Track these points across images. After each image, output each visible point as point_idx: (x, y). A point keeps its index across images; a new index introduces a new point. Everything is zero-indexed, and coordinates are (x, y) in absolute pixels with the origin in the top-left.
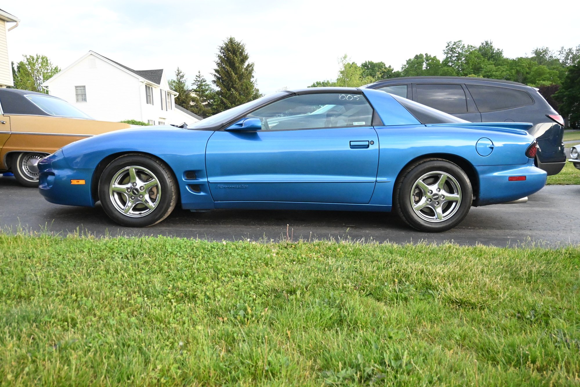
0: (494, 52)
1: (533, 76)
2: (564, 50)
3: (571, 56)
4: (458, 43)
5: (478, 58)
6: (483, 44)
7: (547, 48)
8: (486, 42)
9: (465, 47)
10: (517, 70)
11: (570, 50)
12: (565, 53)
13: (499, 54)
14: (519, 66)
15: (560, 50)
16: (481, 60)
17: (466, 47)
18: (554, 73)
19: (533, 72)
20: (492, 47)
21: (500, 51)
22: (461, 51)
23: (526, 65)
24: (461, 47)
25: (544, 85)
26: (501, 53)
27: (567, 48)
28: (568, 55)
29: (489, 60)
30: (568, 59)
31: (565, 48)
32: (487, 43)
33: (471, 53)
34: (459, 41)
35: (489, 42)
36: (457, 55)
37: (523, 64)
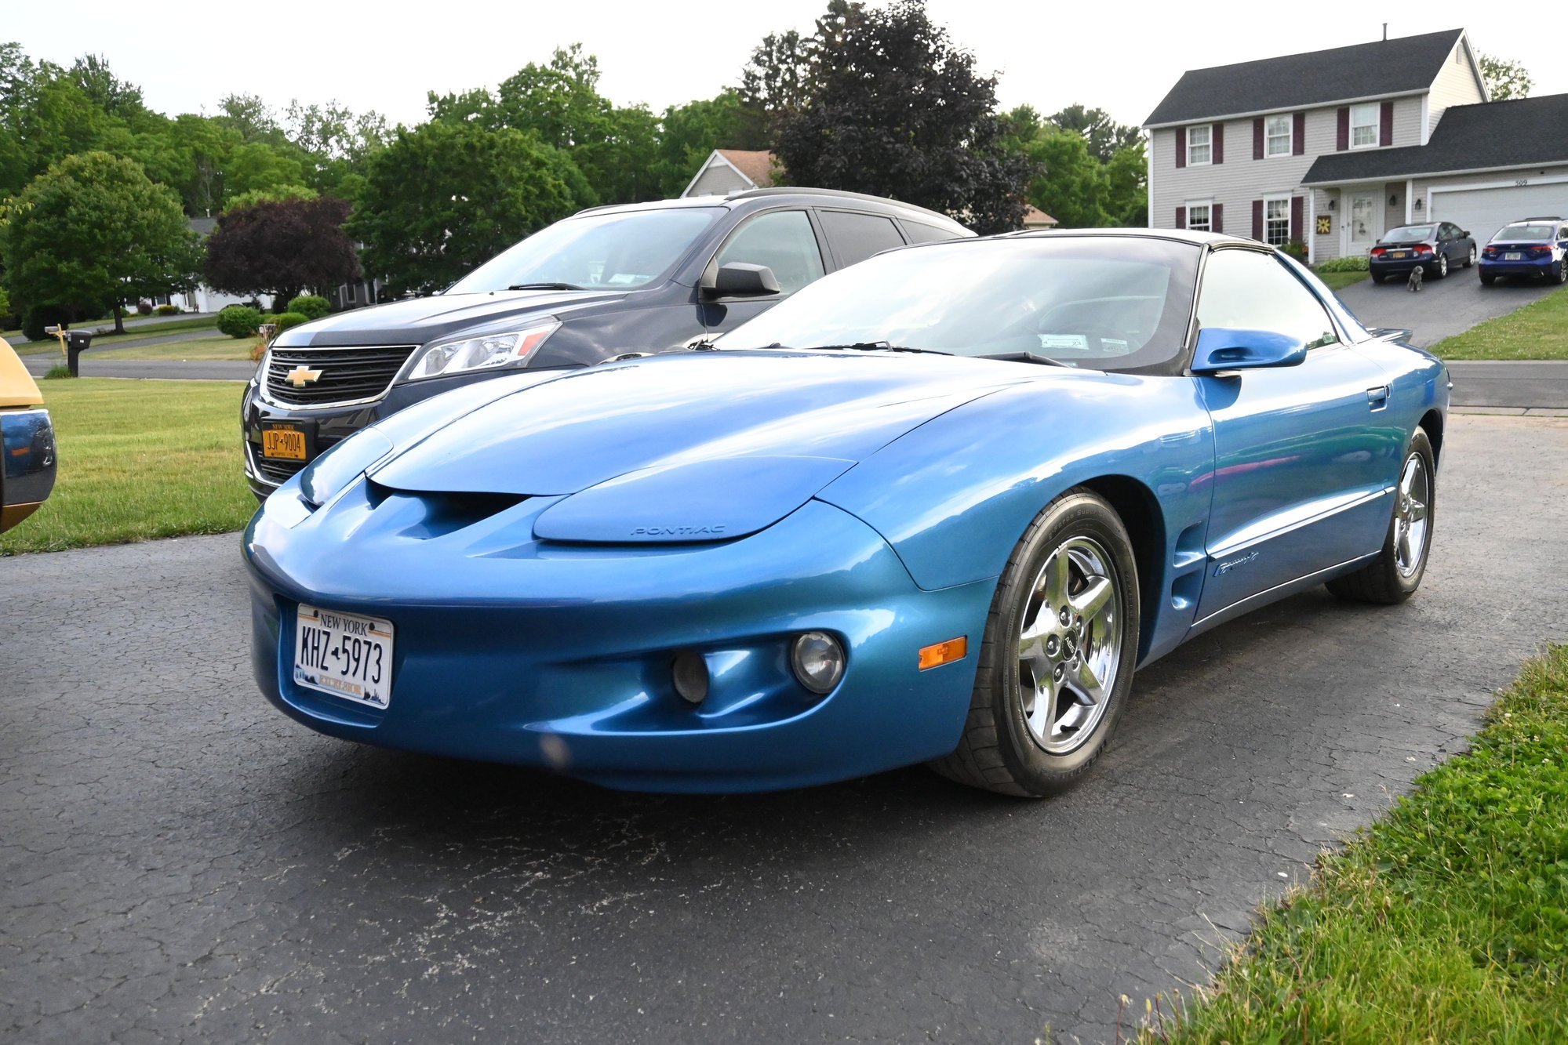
0: (118, 90)
1: (239, 168)
2: (298, 109)
3: (318, 125)
4: (7, 50)
5: (77, 101)
6: (79, 63)
7: (257, 97)
8: (89, 58)
9: (31, 65)
10: (195, 149)
11: (313, 109)
12: (301, 116)
13: (132, 98)
14: (198, 137)
15: (290, 107)
16: (86, 109)
17: (36, 65)
18: (290, 165)
19: (238, 157)
20: (108, 74)
21: (134, 88)
22: (20, 77)
23: (217, 139)
24: (18, 62)
25: (294, 196)
26: (138, 97)
27: (305, 103)
28: (309, 120)
29: (106, 110)
30: (312, 133)
31: (300, 103)
32: (93, 63)
33: (53, 86)
34: (11, 45)
35: (99, 61)
36: (9, 86)
37: (209, 135)
